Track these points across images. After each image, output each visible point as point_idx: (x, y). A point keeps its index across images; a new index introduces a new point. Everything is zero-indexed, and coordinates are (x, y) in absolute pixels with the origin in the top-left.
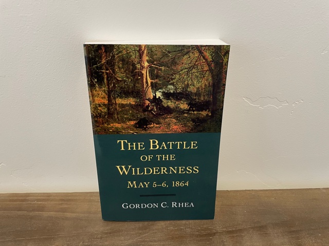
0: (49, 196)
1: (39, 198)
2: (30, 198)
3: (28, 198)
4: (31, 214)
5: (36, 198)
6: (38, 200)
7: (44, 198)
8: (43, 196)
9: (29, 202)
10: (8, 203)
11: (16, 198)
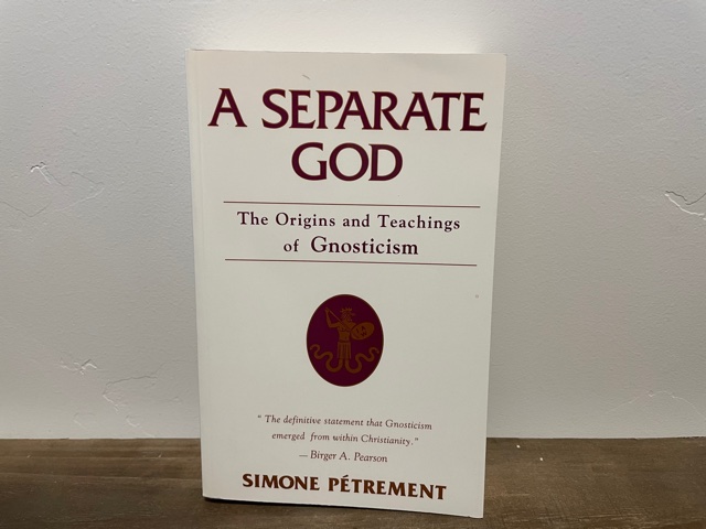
0: (191, 446)
1: (168, 449)
2: (146, 449)
3: (140, 449)
4: (149, 482)
5: (160, 449)
6: (165, 454)
7: (180, 449)
8: (178, 446)
9: (144, 458)
10: (93, 458)
11: (111, 449)
